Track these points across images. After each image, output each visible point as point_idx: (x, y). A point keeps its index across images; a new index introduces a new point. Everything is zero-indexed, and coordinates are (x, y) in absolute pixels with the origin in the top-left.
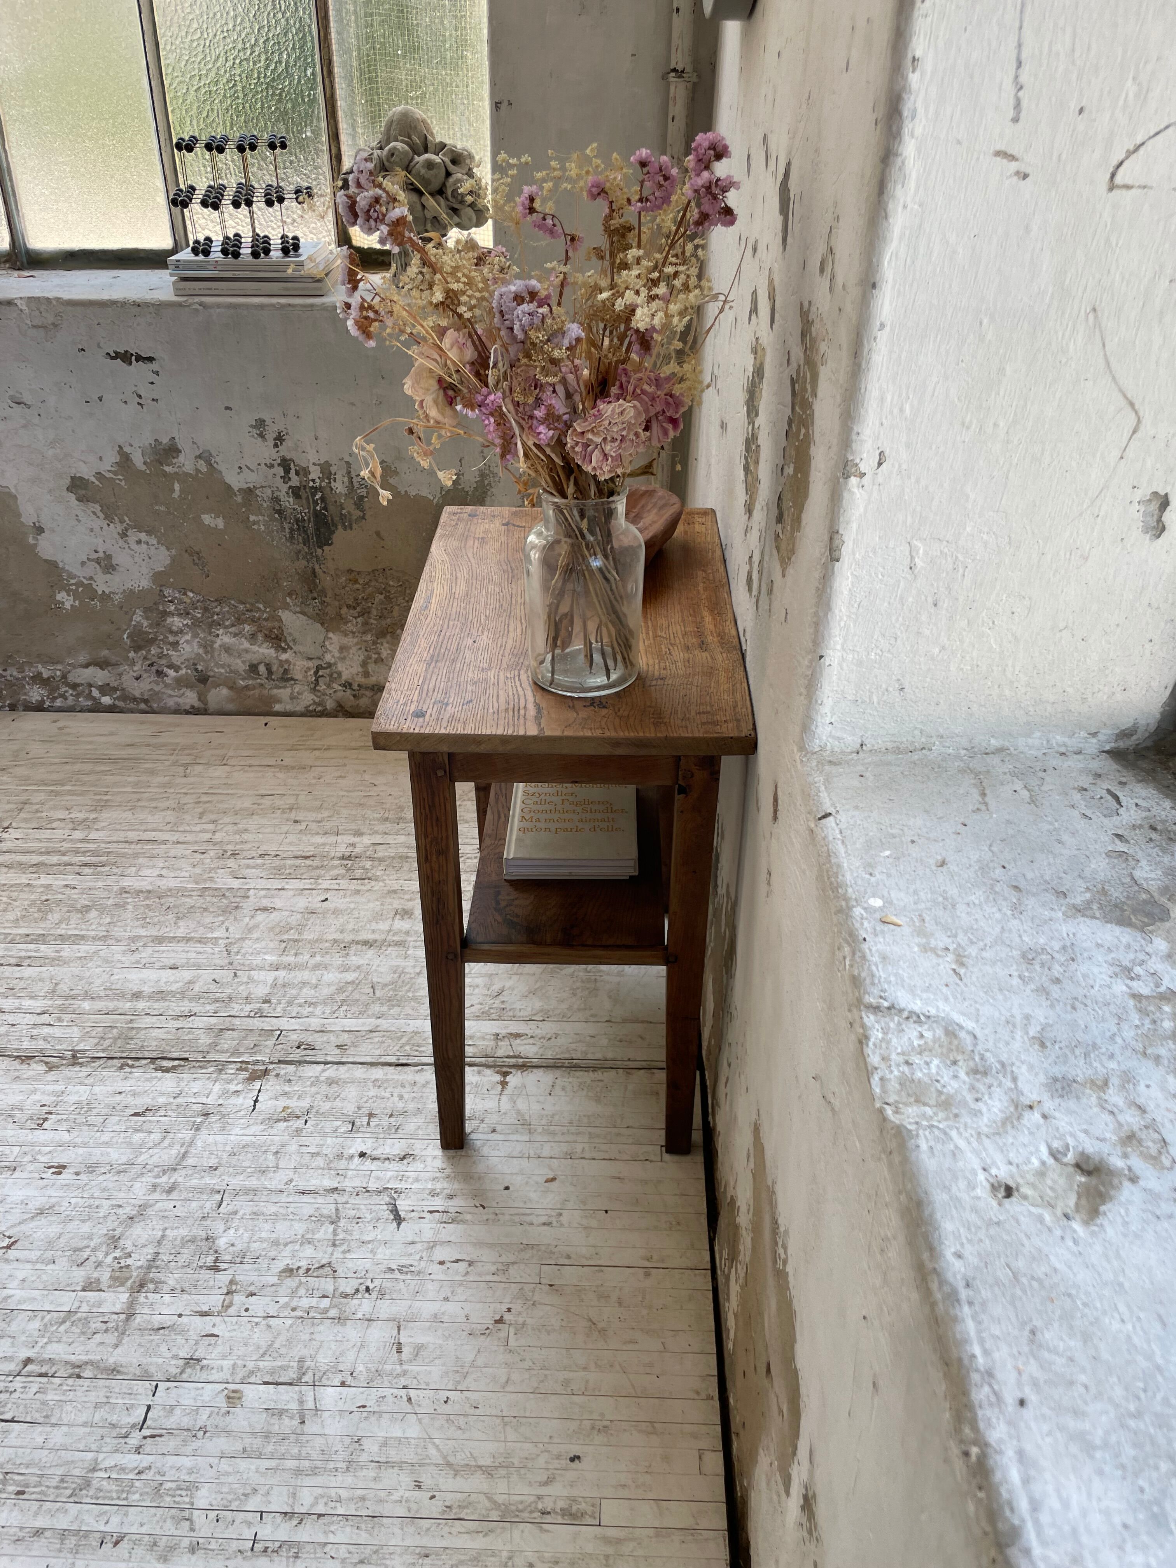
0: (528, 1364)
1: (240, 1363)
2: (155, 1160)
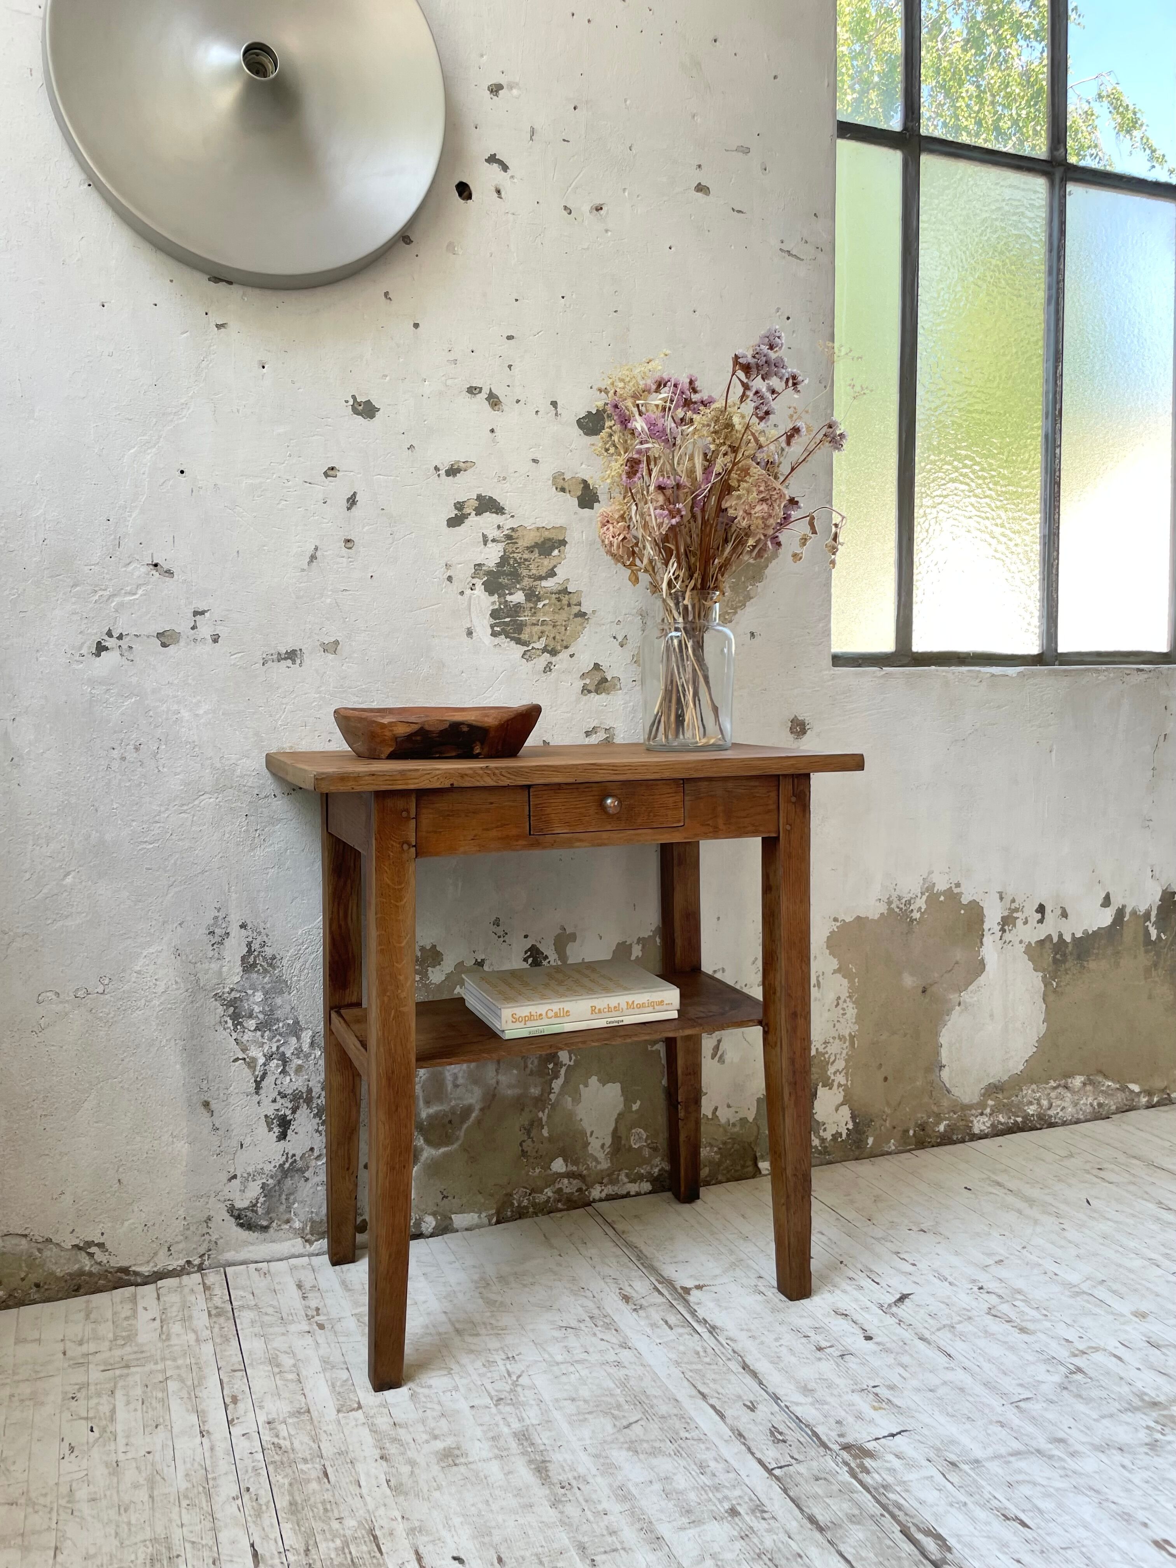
2: (1049, 1472)
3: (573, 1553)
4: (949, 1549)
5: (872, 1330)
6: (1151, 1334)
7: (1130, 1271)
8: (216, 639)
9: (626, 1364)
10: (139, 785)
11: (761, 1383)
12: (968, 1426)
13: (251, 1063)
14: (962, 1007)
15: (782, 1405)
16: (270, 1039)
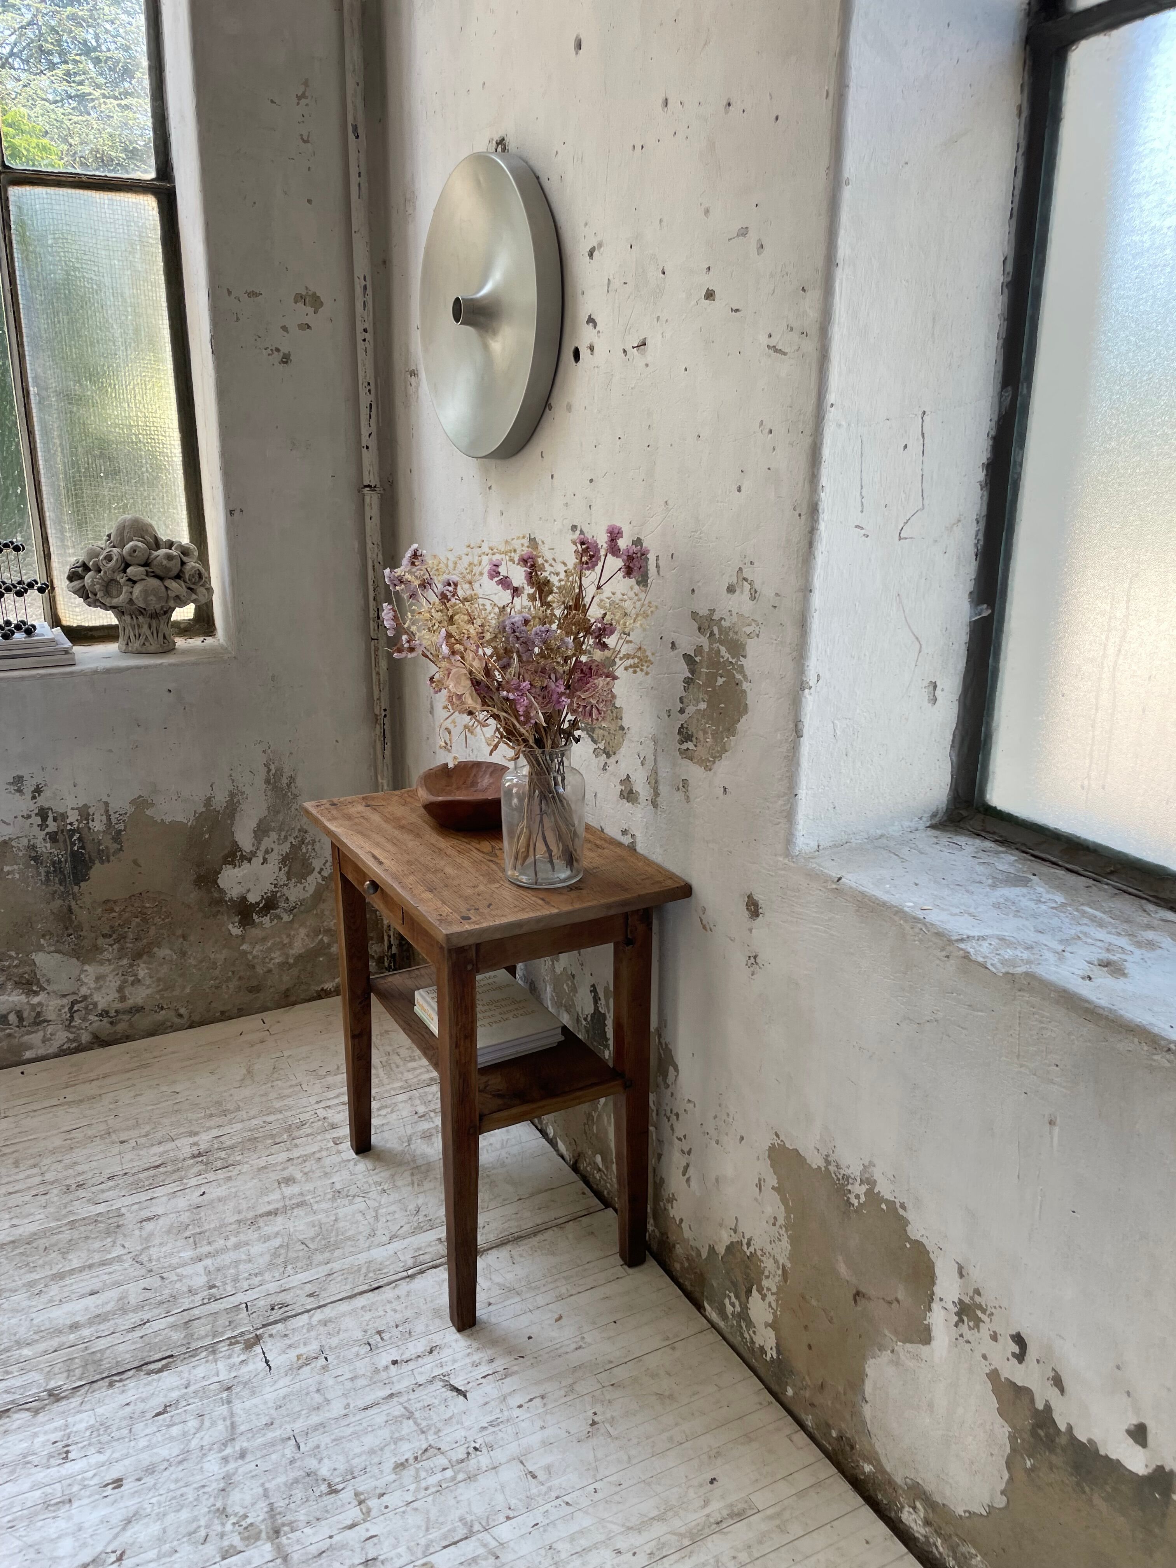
0: (635, 1441)
1: (412, 1544)
2: (208, 1440)
14: (894, 1357)
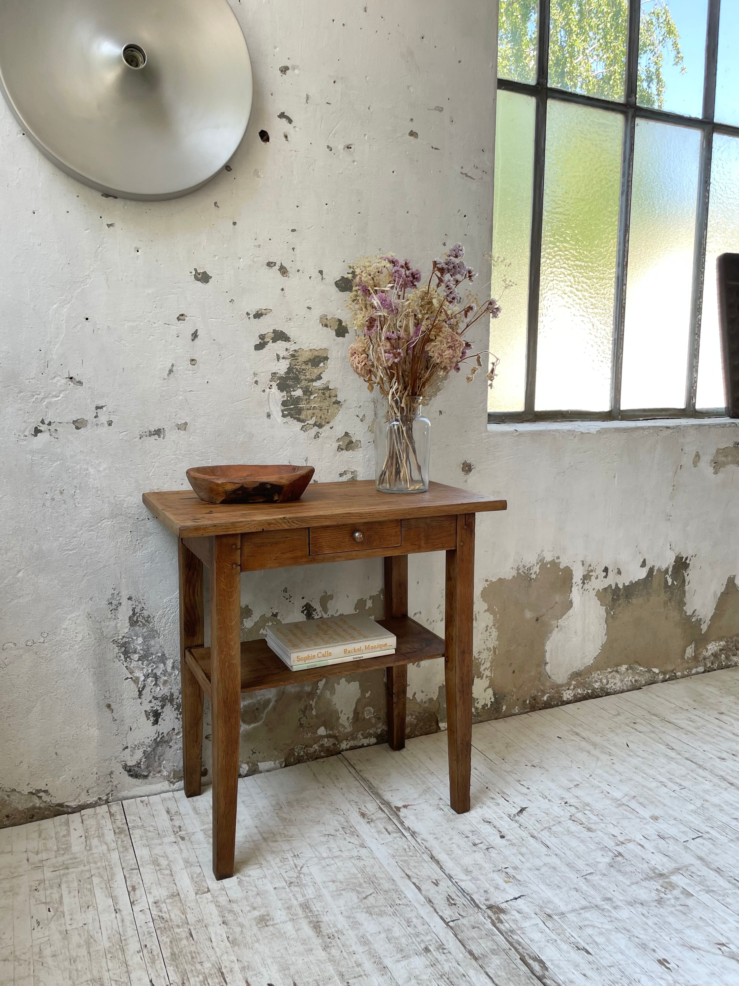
2: (602, 919)
3: (336, 978)
4: (547, 969)
5: (505, 832)
6: (660, 831)
7: (650, 789)
8: (110, 424)
9: (364, 858)
10: (63, 515)
11: (441, 868)
12: (558, 891)
13: (136, 681)
14: (559, 628)
15: (454, 881)
16: (147, 665)
